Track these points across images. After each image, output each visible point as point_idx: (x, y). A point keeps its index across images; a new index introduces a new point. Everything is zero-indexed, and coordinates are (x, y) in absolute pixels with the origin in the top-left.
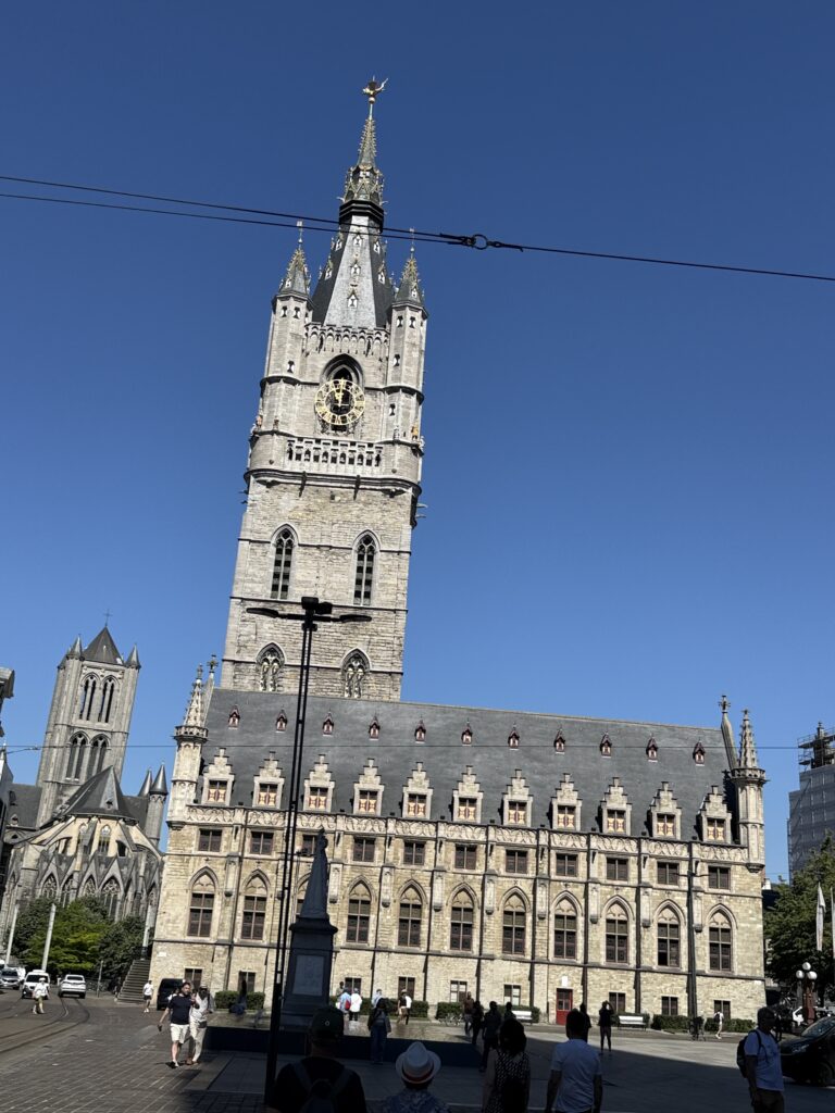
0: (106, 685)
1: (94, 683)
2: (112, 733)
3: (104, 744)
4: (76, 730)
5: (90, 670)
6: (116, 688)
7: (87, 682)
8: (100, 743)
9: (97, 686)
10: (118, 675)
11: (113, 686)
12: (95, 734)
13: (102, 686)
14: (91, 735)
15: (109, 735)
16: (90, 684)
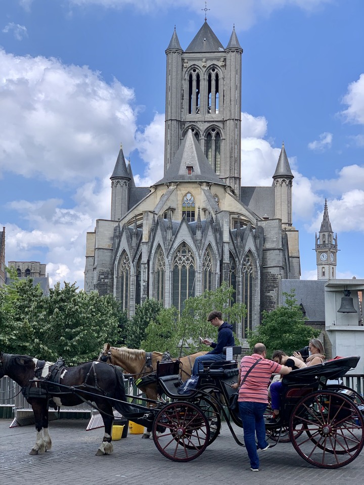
0: (210, 76)
1: (198, 76)
2: (223, 122)
3: (218, 134)
4: (187, 125)
5: (191, 63)
6: (220, 76)
7: (191, 76)
8: (214, 134)
9: (201, 78)
10: (220, 64)
11: (217, 76)
12: (207, 125)
13: (207, 77)
14: (203, 127)
15: (220, 125)
16: (194, 77)
